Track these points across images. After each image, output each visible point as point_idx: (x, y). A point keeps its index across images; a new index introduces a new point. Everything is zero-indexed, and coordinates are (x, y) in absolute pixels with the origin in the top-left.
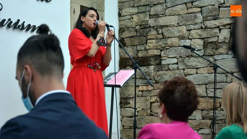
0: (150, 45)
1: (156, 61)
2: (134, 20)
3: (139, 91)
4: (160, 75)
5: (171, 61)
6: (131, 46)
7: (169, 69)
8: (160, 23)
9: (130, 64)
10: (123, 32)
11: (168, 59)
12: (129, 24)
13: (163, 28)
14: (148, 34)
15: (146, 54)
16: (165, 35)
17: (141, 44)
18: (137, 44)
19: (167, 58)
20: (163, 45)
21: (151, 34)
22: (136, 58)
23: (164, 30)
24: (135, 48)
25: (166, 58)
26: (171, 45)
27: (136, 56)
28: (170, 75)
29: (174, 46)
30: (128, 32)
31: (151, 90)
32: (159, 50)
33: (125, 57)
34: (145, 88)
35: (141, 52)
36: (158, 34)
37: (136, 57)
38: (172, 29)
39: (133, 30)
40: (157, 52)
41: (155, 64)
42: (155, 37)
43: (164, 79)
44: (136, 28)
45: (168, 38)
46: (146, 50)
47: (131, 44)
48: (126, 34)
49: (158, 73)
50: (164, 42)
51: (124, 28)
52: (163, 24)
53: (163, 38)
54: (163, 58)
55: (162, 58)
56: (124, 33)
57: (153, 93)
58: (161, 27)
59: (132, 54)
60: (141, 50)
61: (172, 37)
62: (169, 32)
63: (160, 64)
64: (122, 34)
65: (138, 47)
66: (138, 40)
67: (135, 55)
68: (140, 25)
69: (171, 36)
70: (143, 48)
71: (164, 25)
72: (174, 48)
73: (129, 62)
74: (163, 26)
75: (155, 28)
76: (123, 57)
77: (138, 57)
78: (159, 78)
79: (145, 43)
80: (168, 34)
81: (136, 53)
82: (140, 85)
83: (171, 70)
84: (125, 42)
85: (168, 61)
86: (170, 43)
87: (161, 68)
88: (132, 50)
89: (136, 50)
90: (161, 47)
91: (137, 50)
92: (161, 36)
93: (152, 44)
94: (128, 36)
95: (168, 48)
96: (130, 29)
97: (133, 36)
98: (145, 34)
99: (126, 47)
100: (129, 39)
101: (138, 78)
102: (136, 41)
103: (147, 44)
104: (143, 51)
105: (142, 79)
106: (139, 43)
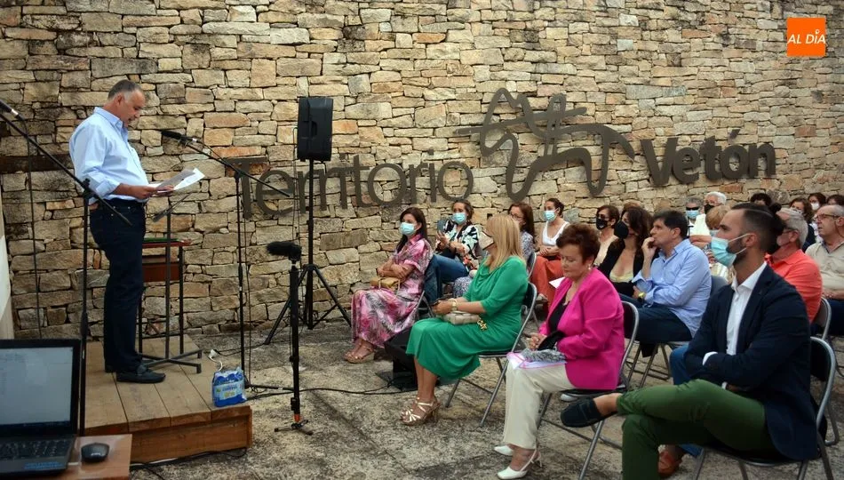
0: (64, 135)
2: (29, 93)
3: (47, 210)
9: (24, 166)
14: (59, 118)
15: (57, 151)
17: (44, 133)
18: (36, 134)
21: (64, 117)
27: (35, 153)
31: (71, 209)
33: (11, 155)
34: (57, 205)
35: (46, 147)
37: (36, 155)
39: (26, 109)
42: (73, 124)
44: (34, 106)
46: (57, 144)
57: (74, 213)
58: (84, 108)
60: (46, 144)
65: (38, 139)
66: (39, 126)
67: (34, 151)
68: (42, 103)
70: (50, 141)
73: (21, 163)
75: (73, 108)
76: (7, 155)
77: (39, 154)
79: (52, 132)
82: (48, 201)
84: (9, 129)
96: (19, 108)
97: (27, 120)
98: (52, 118)
99: (12, 138)
100: (19, 124)
101: (43, 190)
102: (33, 129)
103: (57, 135)
104: (51, 146)
105: (50, 191)
106: (40, 132)
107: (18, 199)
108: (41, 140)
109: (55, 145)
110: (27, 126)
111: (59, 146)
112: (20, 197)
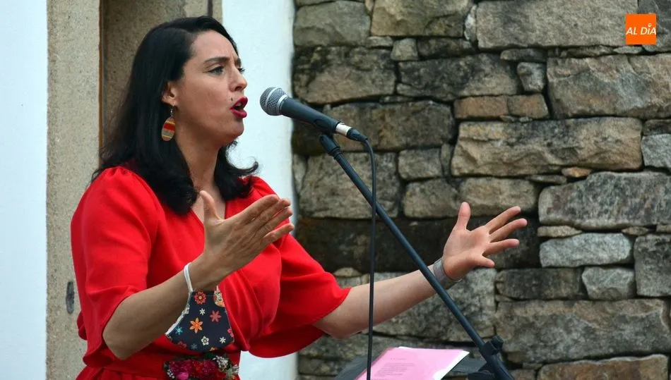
0: (474, 151)
2: (384, 9)
4: (531, 325)
5: (593, 247)
7: (583, 294)
8: (533, 31)
9: (359, 251)
10: (317, 68)
11: (579, 239)
12: (354, 29)
13: (550, 61)
14: (465, 93)
15: (452, 204)
16: (564, 100)
17: (421, 142)
18: (397, 144)
19: (573, 231)
20: (552, 159)
21: (478, 89)
22: (393, 219)
23: (557, 75)
24: (386, 162)
25: (568, 233)
26: (596, 161)
27: (391, 210)
28: (587, 328)
29: (615, 164)
30: (348, 70)
32: (525, 186)
33: (328, 213)
35: (422, 191)
36: (522, 91)
37: (394, 214)
38: (602, 68)
39: (376, 62)
40: (513, 196)
41: (500, 261)
42: (505, 111)
43: (555, 346)
44: (397, 53)
45: (576, 117)
46: (452, 179)
48: (335, 84)
49: (519, 312)
50: (555, 142)
51: (325, 52)
52: (552, 40)
53: (552, 116)
54: (553, 231)
55: (542, 231)
56: (324, 78)
58: (540, 55)
60: (421, 180)
61: (601, 115)
62: (588, 85)
63: (530, 261)
64: (312, 78)
65: (402, 161)
66: (407, 120)
67: (388, 204)
68: (418, 39)
69: (597, 105)
70: (433, 170)
71: (555, 43)
72: (611, 178)
73: (352, 243)
74: (553, 48)
75: (505, 56)
76: (316, 215)
77: (401, 213)
78: (527, 339)
79: (443, 139)
80: (580, 94)
81: (392, 191)
83: (594, 301)
85: (581, 249)
86: (593, 147)
87: (539, 286)
89: (390, 177)
90: (535, 166)
91: (397, 173)
92: (536, 106)
93: (486, 147)
94: (345, 97)
95: (576, 173)
96: (356, 58)
97: (376, 99)
98: (445, 90)
100: (353, 114)
101: (405, 335)
102: (392, 128)
103: (457, 148)
104: (436, 186)
105: (427, 340)
106: (409, 139)
107: (336, 359)
108: (411, 165)
109: (446, 185)
110: (375, 118)
111: (457, 187)
112: (344, 356)
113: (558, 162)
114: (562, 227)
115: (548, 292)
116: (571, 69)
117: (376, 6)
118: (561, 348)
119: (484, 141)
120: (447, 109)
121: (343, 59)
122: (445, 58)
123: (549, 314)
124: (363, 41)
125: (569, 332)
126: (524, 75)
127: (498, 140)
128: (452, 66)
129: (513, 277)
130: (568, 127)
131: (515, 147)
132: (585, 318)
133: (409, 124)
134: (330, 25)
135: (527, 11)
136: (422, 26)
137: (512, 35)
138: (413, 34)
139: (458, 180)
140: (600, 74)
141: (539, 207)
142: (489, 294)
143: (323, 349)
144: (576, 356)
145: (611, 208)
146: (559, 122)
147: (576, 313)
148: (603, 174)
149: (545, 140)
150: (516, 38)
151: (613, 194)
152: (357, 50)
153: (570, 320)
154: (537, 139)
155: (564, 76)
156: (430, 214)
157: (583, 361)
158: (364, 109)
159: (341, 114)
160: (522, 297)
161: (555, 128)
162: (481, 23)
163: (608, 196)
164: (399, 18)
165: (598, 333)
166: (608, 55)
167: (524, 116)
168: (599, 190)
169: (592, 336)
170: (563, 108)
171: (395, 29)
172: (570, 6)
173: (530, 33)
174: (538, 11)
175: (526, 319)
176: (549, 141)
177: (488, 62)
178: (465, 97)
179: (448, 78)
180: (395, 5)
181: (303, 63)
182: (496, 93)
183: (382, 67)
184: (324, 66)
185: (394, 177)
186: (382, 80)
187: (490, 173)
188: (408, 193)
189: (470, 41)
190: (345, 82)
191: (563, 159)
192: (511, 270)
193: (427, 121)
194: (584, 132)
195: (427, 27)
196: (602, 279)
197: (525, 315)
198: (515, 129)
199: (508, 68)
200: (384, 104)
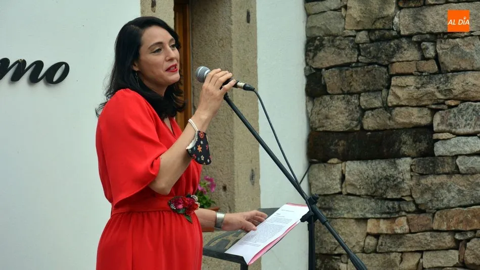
0: (399, 92)
1: (418, 143)
2: (351, 15)
3: (368, 234)
4: (429, 189)
5: (462, 145)
6: (344, 93)
7: (457, 171)
8: (429, 24)
9: (340, 149)
10: (318, 48)
11: (455, 140)
12: (336, 26)
13: (438, 41)
14: (394, 60)
15: (388, 122)
16: (446, 62)
17: (371, 88)
18: (359, 90)
19: (451, 136)
20: (439, 96)
21: (401, 58)
22: (358, 131)
23: (442, 49)
24: (354, 100)
25: (448, 137)
26: (462, 96)
27: (356, 126)
28: (459, 190)
29: (473, 98)
30: (333, 49)
31: (403, 234)
32: (426, 111)
33: (324, 129)
34: (383, 227)
35: (373, 115)
36: (424, 58)
37: (358, 129)
38: (466, 44)
39: (348, 44)
40: (419, 117)
41: (413, 153)
42: (415, 70)
43: (442, 200)
44: (358, 39)
45: (453, 71)
46: (388, 108)
47: (341, 90)
48: (327, 58)
49: (423, 181)
50: (441, 86)
51: (322, 40)
52: (439, 29)
53: (440, 71)
54: (440, 136)
55: (435, 136)
56: (321, 54)
57: (407, 244)
58: (433, 38)
59: (344, 119)
60: (372, 109)
61: (465, 70)
62: (458, 54)
63: (429, 153)
64: (315, 55)
65: (362, 99)
66: (364, 76)
67: (355, 123)
68: (369, 31)
69: (464, 65)
70: (377, 103)
71: (440, 30)
72: (471, 105)
73: (337, 145)
74: (439, 33)
75: (414, 39)
76: (318, 130)
77: (362, 128)
78: (427, 197)
79: (383, 86)
80: (454, 59)
81: (357, 115)
82: (370, 216)
83: (463, 175)
84: (324, 82)
85: (455, 146)
86: (461, 89)
87: (434, 167)
88: (345, 109)
89: (356, 108)
90: (431, 100)
91: (359, 106)
92: (431, 66)
93: (405, 90)
94: (332, 64)
95: (452, 103)
96: (338, 42)
97: (348, 65)
98: (384, 59)
99: (327, 98)
100: (336, 73)
101: (365, 195)
102: (357, 80)
103: (390, 91)
104: (379, 112)
105: (376, 198)
106: (365, 87)
107: (330, 209)
108: (366, 101)
109: (385, 111)
110: (348, 75)
111: (390, 113)
112: (333, 207)
113: (442, 97)
114: (445, 134)
115: (438, 170)
116: (450, 45)
117: (347, 13)
118: (445, 201)
119: (404, 87)
120: (385, 70)
121: (331, 43)
122: (384, 41)
123: (439, 182)
124: (341, 33)
125: (449, 191)
126: (424, 49)
127: (411, 86)
128: (387, 45)
129: (419, 162)
130: (448, 77)
131: (420, 90)
132: (458, 184)
133: (365, 78)
134: (324, 25)
135: (426, 13)
136: (371, 24)
137: (418, 27)
138: (366, 28)
139: (391, 108)
140: (464, 47)
141: (434, 122)
142: (407, 171)
143: (323, 203)
144: (453, 206)
145: (471, 123)
146: (444, 75)
147: (453, 182)
148: (467, 103)
149: (436, 85)
150: (420, 29)
151: (472, 115)
152: (338, 38)
153: (450, 185)
154: (432, 85)
155: (446, 49)
156: (376, 128)
157: (457, 208)
158: (342, 70)
159: (330, 74)
160: (424, 173)
161: (441, 78)
162: (402, 21)
163: (469, 116)
164: (358, 20)
165: (465, 192)
166: (469, 36)
167: (425, 72)
168: (464, 112)
169: (462, 194)
170: (445, 67)
171: (357, 26)
172: (448, 10)
173: (427, 26)
174: (431, 13)
175: (427, 185)
176: (438, 86)
177: (406, 42)
178: (394, 62)
179: (385, 52)
180: (356, 12)
181: (310, 46)
182: (410, 60)
183: (351, 47)
184: (321, 48)
185: (358, 108)
186: (351, 55)
187: (407, 104)
188: (365, 117)
189: (396, 31)
190: (332, 56)
191: (445, 95)
192: (419, 158)
193: (374, 76)
194: (456, 80)
195: (373, 24)
196: (467, 162)
197: (426, 183)
198: (421, 79)
199: (417, 45)
200: (352, 67)
